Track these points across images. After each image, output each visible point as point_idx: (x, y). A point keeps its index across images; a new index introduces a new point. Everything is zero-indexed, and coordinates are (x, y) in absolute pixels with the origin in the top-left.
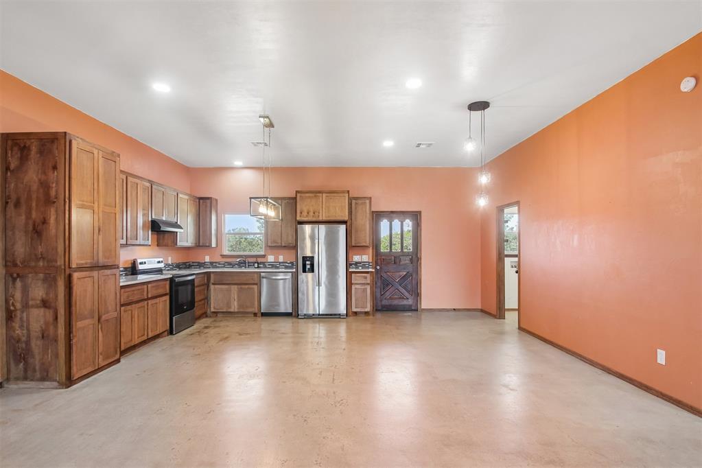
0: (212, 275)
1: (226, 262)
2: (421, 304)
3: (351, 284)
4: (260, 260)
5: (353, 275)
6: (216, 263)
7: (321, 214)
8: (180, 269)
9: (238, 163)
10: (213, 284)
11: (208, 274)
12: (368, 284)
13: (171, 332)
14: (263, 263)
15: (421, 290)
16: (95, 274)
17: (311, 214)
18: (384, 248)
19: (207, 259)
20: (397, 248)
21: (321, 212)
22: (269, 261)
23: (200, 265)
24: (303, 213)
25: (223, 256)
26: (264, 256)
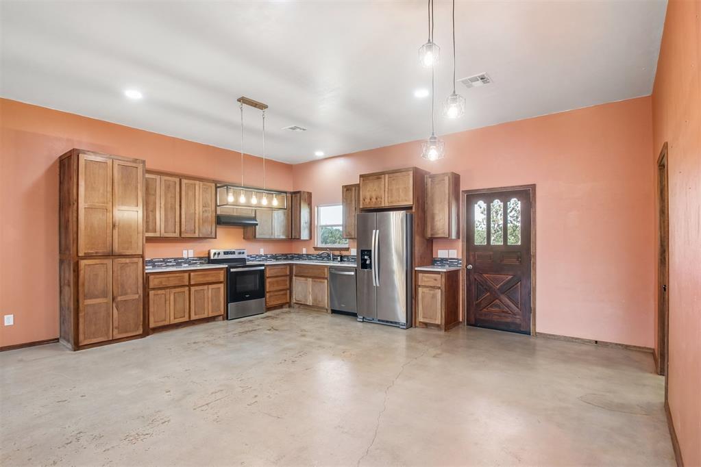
0: (294, 267)
1: (318, 255)
2: (535, 325)
3: (417, 286)
4: (344, 253)
5: (420, 275)
6: (310, 255)
7: (383, 200)
8: (277, 259)
9: (319, 154)
10: (295, 276)
11: (291, 265)
12: (439, 288)
13: (226, 317)
14: (347, 256)
15: (535, 304)
16: (109, 262)
17: (374, 200)
18: (479, 240)
19: (304, 251)
20: (496, 241)
21: (383, 196)
22: (352, 254)
23: (300, 257)
24: (366, 200)
25: (316, 249)
26: (347, 249)
